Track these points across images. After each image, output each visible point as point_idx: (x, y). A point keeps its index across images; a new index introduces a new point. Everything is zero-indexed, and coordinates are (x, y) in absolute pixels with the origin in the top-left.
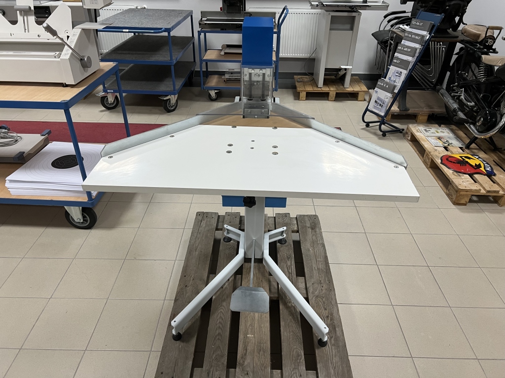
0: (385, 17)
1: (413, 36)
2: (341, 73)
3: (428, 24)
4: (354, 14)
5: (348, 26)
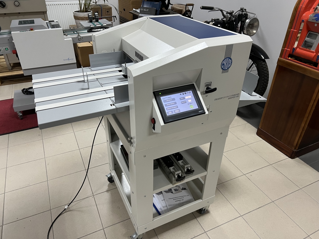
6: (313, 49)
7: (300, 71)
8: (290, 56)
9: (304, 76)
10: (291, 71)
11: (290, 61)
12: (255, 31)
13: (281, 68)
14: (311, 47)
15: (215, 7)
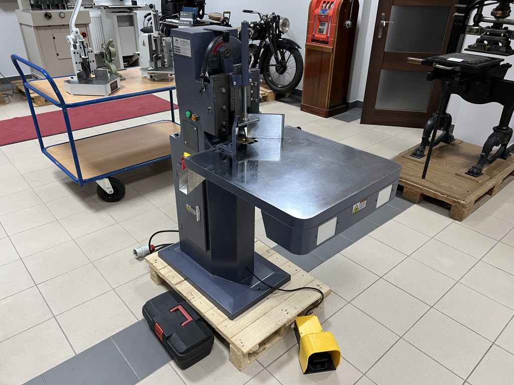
0: (145, 17)
1: (185, 22)
2: (134, 59)
3: (191, 13)
4: (132, 14)
5: (128, 24)
6: (324, 33)
7: (320, 50)
8: (313, 40)
9: (322, 52)
10: (314, 51)
11: (314, 44)
12: (287, 29)
13: (309, 51)
14: (323, 32)
15: (254, 11)
